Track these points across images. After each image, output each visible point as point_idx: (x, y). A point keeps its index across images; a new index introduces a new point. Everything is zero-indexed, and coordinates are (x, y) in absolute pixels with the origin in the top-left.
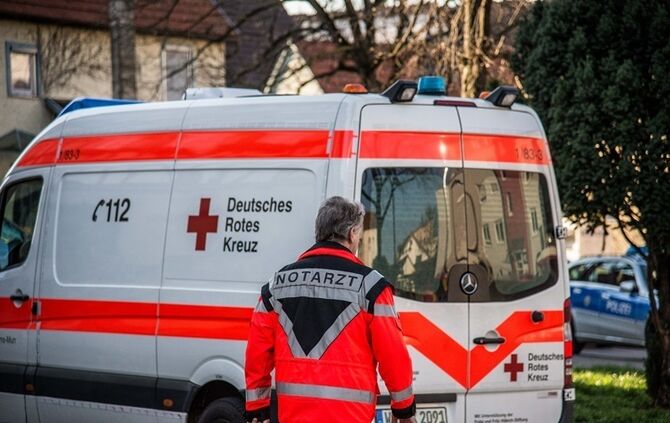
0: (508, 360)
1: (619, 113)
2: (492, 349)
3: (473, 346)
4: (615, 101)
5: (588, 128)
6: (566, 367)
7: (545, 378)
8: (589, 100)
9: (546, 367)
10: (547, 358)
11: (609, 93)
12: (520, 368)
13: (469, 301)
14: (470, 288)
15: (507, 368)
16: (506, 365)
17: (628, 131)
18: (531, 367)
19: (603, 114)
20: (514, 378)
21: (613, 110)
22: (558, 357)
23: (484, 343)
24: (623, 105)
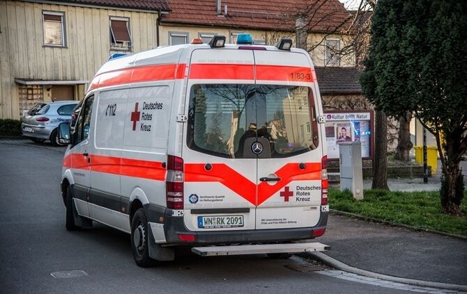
0: (283, 190)
1: (407, 55)
2: (272, 184)
3: (259, 182)
4: (406, 48)
5: (392, 64)
6: (323, 193)
7: (308, 200)
8: (393, 48)
9: (309, 194)
10: (309, 188)
11: (402, 44)
12: (291, 194)
13: (258, 158)
14: (257, 151)
15: (282, 194)
16: (281, 193)
17: (412, 65)
18: (298, 193)
19: (400, 56)
20: (287, 200)
21: (404, 53)
22: (317, 188)
23: (266, 181)
24: (410, 50)
